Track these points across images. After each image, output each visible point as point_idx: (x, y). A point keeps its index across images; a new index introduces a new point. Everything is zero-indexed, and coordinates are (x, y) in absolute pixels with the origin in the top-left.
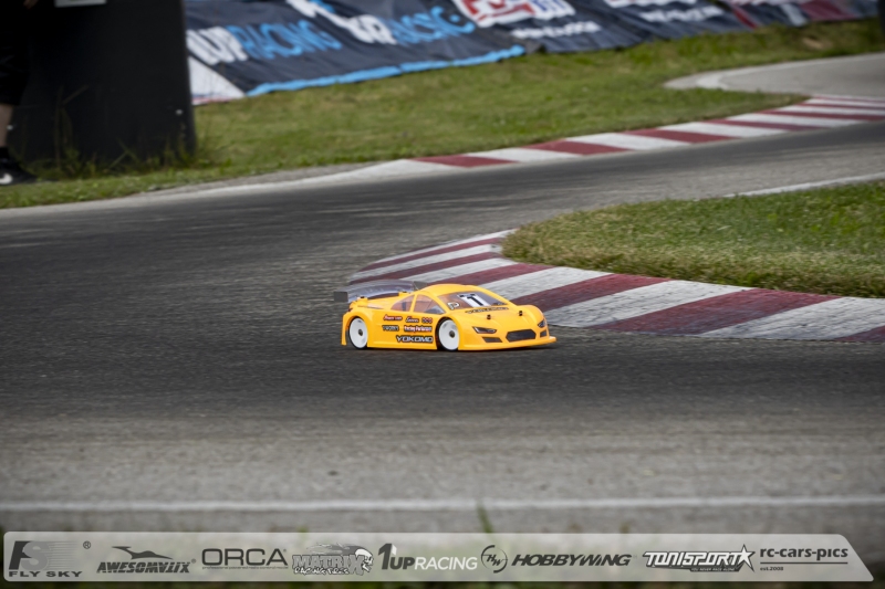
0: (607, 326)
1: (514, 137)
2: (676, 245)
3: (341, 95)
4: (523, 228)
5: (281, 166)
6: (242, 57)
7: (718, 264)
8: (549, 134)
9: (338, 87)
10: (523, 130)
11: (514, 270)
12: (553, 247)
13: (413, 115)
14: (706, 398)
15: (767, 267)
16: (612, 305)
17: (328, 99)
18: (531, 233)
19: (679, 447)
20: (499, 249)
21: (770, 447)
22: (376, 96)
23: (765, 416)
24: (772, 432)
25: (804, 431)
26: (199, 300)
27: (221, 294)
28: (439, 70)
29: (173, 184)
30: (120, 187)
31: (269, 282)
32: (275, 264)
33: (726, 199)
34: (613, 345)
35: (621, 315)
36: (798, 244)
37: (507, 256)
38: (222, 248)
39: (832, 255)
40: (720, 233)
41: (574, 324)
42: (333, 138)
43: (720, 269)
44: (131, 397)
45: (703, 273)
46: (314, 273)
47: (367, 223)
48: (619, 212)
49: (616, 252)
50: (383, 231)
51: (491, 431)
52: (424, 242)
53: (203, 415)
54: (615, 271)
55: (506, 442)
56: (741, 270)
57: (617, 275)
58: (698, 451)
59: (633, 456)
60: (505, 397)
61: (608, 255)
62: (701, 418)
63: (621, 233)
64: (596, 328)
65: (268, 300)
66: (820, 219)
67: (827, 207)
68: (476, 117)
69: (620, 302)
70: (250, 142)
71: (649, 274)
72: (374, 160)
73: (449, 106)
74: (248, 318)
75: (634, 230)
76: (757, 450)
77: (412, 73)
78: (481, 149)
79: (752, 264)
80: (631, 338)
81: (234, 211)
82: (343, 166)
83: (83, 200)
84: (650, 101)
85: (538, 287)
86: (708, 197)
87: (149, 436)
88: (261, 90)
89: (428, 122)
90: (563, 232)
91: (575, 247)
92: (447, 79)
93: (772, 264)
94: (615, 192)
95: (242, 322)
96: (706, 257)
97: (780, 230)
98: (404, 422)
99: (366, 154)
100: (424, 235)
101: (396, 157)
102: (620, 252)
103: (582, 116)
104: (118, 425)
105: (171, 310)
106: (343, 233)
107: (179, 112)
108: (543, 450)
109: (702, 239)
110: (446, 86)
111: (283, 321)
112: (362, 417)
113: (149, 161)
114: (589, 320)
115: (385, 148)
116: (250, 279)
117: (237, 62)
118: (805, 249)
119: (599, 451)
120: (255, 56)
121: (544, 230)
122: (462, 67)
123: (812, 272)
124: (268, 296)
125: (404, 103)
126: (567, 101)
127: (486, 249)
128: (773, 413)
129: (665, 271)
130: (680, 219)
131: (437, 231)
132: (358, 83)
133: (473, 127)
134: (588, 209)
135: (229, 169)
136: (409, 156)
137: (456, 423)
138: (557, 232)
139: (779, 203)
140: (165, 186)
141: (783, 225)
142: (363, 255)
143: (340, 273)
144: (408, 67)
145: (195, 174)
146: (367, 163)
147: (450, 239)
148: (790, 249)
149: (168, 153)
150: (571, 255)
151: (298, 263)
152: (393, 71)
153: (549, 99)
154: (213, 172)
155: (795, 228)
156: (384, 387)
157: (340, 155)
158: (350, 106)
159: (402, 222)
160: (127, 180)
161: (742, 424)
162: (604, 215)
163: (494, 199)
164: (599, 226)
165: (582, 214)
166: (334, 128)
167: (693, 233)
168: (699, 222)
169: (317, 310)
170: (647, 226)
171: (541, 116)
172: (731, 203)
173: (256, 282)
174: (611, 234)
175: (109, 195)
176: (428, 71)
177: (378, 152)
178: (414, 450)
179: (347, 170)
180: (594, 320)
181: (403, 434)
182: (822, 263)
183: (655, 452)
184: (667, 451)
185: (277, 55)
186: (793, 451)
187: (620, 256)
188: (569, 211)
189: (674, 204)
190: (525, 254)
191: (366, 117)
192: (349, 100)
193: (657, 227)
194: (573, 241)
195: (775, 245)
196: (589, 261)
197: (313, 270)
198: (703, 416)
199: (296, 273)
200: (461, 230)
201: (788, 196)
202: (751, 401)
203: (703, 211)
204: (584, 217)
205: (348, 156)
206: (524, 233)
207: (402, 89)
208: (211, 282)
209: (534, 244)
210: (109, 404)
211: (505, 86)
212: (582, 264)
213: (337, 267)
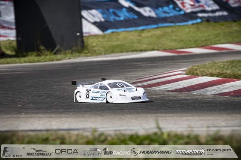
1: (195, 45)
3: (137, 34)
6: (103, 20)
9: (136, 31)
11: (188, 78)
12: (202, 71)
13: (161, 40)
16: (221, 88)
17: (132, 35)
20: (184, 72)
22: (149, 34)
28: (171, 26)
29: (75, 57)
35: (224, 91)
37: (187, 74)
41: (208, 94)
42: (133, 46)
47: (140, 67)
48: (227, 62)
50: (145, 69)
54: (224, 77)
57: (224, 79)
63: (227, 68)
64: (215, 95)
68: (182, 41)
69: (225, 87)
70: (104, 47)
71: (235, 78)
73: (174, 38)
75: (232, 67)
77: (162, 27)
78: (183, 48)
80: (227, 98)
82: (135, 53)
83: (43, 62)
85: (196, 83)
88: (109, 31)
89: (166, 42)
90: (207, 67)
92: (174, 29)
99: (143, 49)
100: (160, 70)
101: (153, 50)
105: (68, 90)
106: (131, 70)
107: (78, 34)
110: (173, 32)
113: (67, 51)
114: (213, 92)
117: (101, 22)
120: (107, 20)
121: (200, 66)
122: (179, 26)
127: (180, 72)
131: (164, 70)
132: (143, 30)
135: (94, 54)
136: (158, 50)
138: (205, 67)
140: (72, 58)
142: (137, 76)
144: (160, 25)
145: (83, 55)
146: (143, 52)
149: (74, 48)
150: (208, 73)
152: (155, 26)
153: (209, 36)
154: (89, 54)
158: (140, 38)
159: (152, 67)
160: (59, 56)
162: (222, 63)
165: (215, 62)
166: (133, 43)
170: (237, 66)
171: (206, 40)
174: (224, 68)
175: (53, 60)
176: (168, 27)
179: (136, 54)
180: (215, 92)
185: (115, 20)
187: (225, 73)
188: (210, 62)
190: (193, 74)
191: (145, 41)
192: (139, 36)
196: (215, 74)
206: (193, 67)
207: (158, 32)
209: (196, 70)
211: (194, 32)
212: (212, 75)
213: (128, 79)
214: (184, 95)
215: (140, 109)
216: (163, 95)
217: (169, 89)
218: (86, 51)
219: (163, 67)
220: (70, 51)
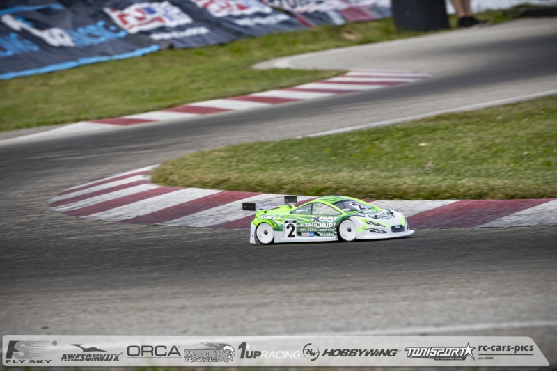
0: (221, 225)
1: (156, 104)
2: (265, 170)
3: (40, 82)
4: (164, 163)
7: (293, 182)
8: (178, 101)
9: (38, 76)
10: (161, 100)
11: (158, 191)
12: (183, 175)
13: (88, 92)
14: (289, 270)
15: (325, 183)
16: (224, 212)
17: (31, 84)
18: (170, 167)
19: (272, 302)
20: (148, 178)
21: (333, 299)
22: (62, 81)
23: (329, 280)
24: (333, 290)
25: (356, 289)
28: (104, 62)
33: (297, 140)
34: (226, 238)
35: (231, 218)
36: (345, 166)
37: (154, 182)
39: (368, 173)
40: (293, 161)
41: (199, 225)
42: (35, 110)
43: (294, 185)
45: (283, 188)
46: (26, 198)
47: (60, 164)
48: (227, 150)
49: (225, 176)
50: (71, 169)
51: (147, 297)
52: (100, 175)
54: (226, 189)
55: (158, 304)
56: (308, 185)
57: (227, 192)
58: (286, 304)
59: (242, 309)
60: (156, 275)
61: (220, 179)
62: (286, 283)
63: (228, 164)
64: (215, 227)
66: (359, 150)
67: (363, 143)
68: (129, 93)
69: (231, 209)
71: (248, 190)
72: (63, 123)
73: (112, 86)
75: (238, 162)
76: (324, 302)
77: (86, 65)
78: (133, 113)
79: (315, 181)
80: (238, 232)
82: (43, 128)
84: (244, 78)
85: (174, 202)
86: (284, 139)
89: (98, 97)
90: (191, 165)
91: (198, 175)
92: (109, 68)
93: (329, 180)
94: (223, 138)
96: (284, 177)
97: (333, 158)
98: (91, 293)
99: (58, 119)
100: (98, 170)
101: (77, 120)
102: (229, 177)
103: (199, 89)
106: (45, 171)
108: (184, 308)
109: (283, 166)
110: (109, 73)
111: (7, 230)
112: (62, 291)
114: (210, 222)
115: (70, 115)
118: (350, 170)
119: (221, 306)
121: (178, 164)
122: (118, 60)
123: (355, 185)
125: (82, 85)
126: (188, 80)
127: (140, 178)
128: (334, 278)
129: (258, 188)
130: (267, 154)
131: (106, 168)
132: (51, 73)
133: (128, 99)
134: (206, 150)
136: (87, 120)
137: (125, 292)
138: (186, 165)
139: (331, 141)
141: (335, 155)
142: (58, 185)
143: (44, 198)
144: (83, 61)
146: (59, 125)
147: (115, 172)
148: (340, 170)
150: (196, 180)
152: (73, 64)
153: (177, 79)
155: (343, 157)
156: (75, 271)
157: (41, 121)
158: (46, 89)
159: (84, 163)
161: (313, 286)
162: (217, 153)
163: (144, 145)
164: (213, 160)
165: (203, 152)
166: (36, 103)
167: (276, 162)
168: (280, 155)
170: (246, 159)
171: (172, 90)
172: (299, 142)
174: (222, 165)
176: (96, 63)
177: (66, 118)
178: (98, 311)
179: (45, 130)
180: (213, 222)
182: (362, 178)
183: (257, 306)
184: (265, 305)
186: (348, 301)
187: (228, 180)
188: (194, 151)
189: (263, 144)
190: (165, 180)
191: (57, 95)
192: (45, 84)
193: (252, 160)
194: (197, 171)
195: (330, 168)
196: (208, 183)
198: (288, 281)
200: (123, 166)
201: (337, 136)
202: (319, 270)
203: (282, 148)
204: (204, 155)
205: (45, 121)
206: (164, 166)
207: (79, 76)
209: (171, 174)
211: (148, 72)
212: (204, 185)
213: (42, 194)
214: (156, 229)
215: (81, 274)
216: (115, 231)
217: (125, 218)
219: (104, 161)
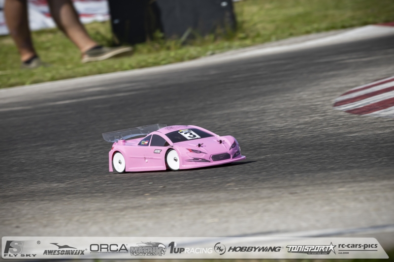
5: (291, 35)
26: (237, 120)
27: (251, 116)
29: (222, 50)
30: (188, 55)
31: (282, 107)
32: (287, 95)
38: (253, 87)
44: (191, 181)
46: (311, 99)
47: (346, 66)
50: (356, 70)
52: (383, 75)
53: (236, 189)
65: (281, 117)
72: (351, 26)
74: (268, 129)
81: (261, 64)
82: (332, 33)
83: (165, 64)
87: (201, 203)
95: (264, 132)
98: (363, 184)
99: (347, 24)
100: (382, 71)
101: (366, 24)
104: (182, 198)
105: (219, 128)
107: (224, 4)
111: (291, 129)
113: (207, 38)
115: (358, 19)
116: (270, 105)
124: (282, 115)
135: (258, 39)
140: (217, 51)
142: (343, 85)
143: (328, 98)
145: (237, 43)
146: (347, 29)
149: (219, 31)
151: (301, 93)
154: (248, 42)
159: (368, 64)
160: (192, 50)
169: (313, 121)
173: (275, 107)
175: (182, 60)
181: (362, 191)
197: (310, 97)
199: (300, 100)
208: (245, 109)
210: (177, 186)
213: (327, 94)
215: (358, 167)
218: (241, 35)
220: (212, 37)
